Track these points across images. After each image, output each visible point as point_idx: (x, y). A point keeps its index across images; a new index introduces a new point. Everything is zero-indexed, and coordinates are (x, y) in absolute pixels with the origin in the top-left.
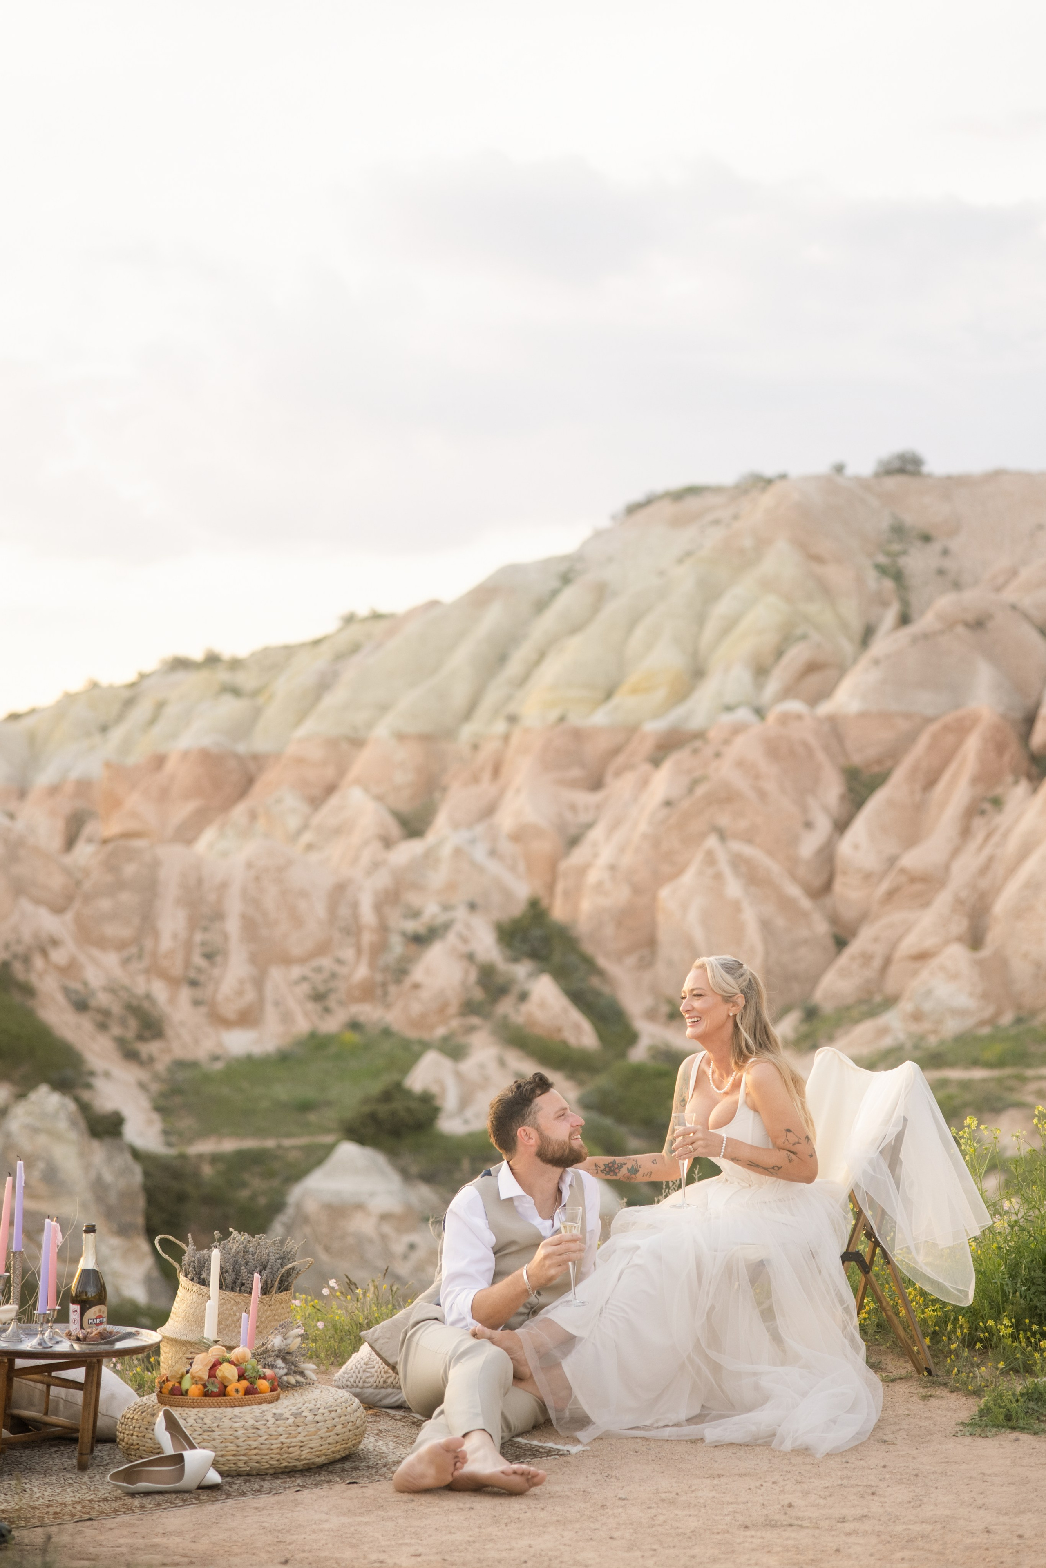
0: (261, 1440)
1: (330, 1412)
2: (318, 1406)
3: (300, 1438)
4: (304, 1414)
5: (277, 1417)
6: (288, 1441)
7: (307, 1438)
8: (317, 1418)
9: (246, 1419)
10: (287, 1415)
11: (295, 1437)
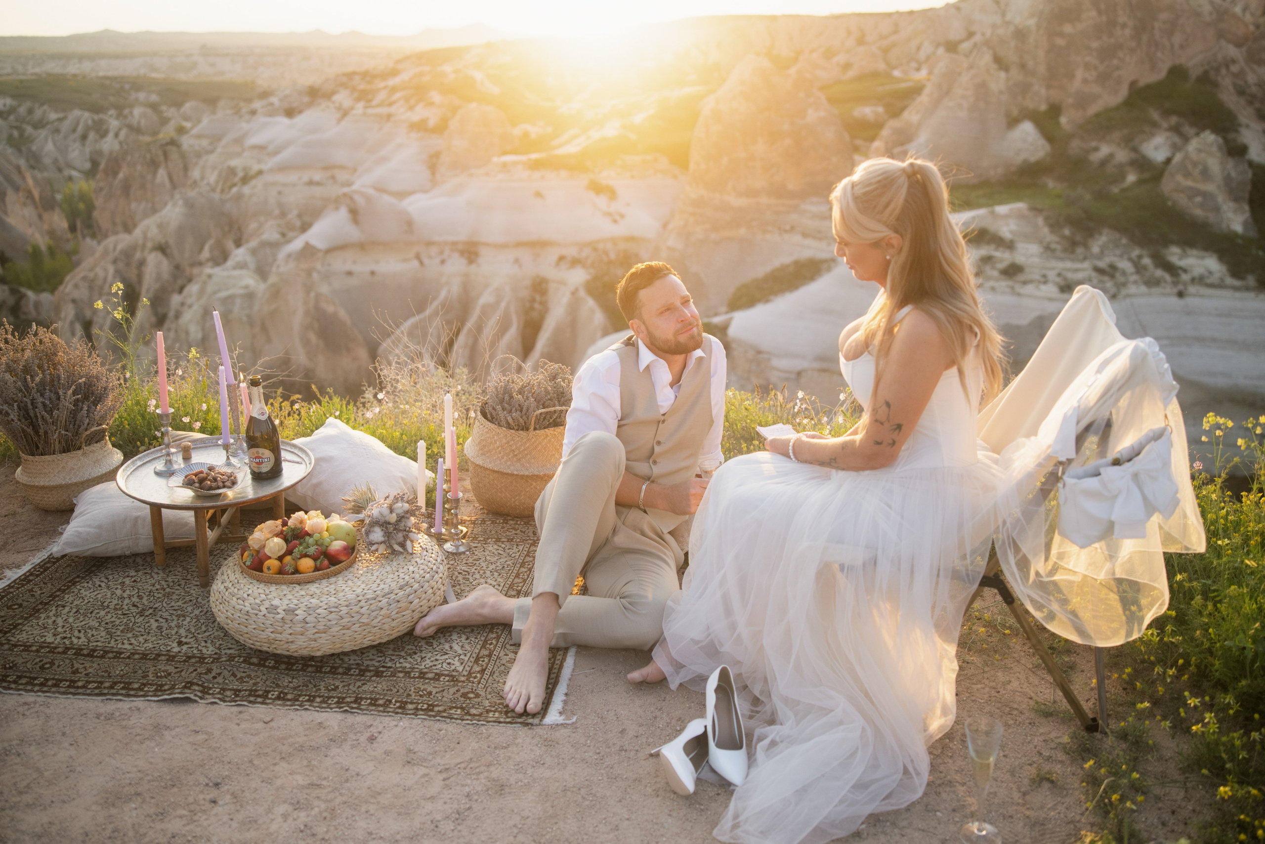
0: (251, 628)
1: (331, 612)
2: (321, 604)
3: (285, 636)
4: (296, 612)
5: (273, 609)
6: (273, 635)
7: (293, 636)
8: (308, 620)
9: (247, 604)
10: (279, 610)
11: (281, 633)
